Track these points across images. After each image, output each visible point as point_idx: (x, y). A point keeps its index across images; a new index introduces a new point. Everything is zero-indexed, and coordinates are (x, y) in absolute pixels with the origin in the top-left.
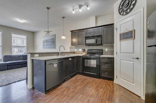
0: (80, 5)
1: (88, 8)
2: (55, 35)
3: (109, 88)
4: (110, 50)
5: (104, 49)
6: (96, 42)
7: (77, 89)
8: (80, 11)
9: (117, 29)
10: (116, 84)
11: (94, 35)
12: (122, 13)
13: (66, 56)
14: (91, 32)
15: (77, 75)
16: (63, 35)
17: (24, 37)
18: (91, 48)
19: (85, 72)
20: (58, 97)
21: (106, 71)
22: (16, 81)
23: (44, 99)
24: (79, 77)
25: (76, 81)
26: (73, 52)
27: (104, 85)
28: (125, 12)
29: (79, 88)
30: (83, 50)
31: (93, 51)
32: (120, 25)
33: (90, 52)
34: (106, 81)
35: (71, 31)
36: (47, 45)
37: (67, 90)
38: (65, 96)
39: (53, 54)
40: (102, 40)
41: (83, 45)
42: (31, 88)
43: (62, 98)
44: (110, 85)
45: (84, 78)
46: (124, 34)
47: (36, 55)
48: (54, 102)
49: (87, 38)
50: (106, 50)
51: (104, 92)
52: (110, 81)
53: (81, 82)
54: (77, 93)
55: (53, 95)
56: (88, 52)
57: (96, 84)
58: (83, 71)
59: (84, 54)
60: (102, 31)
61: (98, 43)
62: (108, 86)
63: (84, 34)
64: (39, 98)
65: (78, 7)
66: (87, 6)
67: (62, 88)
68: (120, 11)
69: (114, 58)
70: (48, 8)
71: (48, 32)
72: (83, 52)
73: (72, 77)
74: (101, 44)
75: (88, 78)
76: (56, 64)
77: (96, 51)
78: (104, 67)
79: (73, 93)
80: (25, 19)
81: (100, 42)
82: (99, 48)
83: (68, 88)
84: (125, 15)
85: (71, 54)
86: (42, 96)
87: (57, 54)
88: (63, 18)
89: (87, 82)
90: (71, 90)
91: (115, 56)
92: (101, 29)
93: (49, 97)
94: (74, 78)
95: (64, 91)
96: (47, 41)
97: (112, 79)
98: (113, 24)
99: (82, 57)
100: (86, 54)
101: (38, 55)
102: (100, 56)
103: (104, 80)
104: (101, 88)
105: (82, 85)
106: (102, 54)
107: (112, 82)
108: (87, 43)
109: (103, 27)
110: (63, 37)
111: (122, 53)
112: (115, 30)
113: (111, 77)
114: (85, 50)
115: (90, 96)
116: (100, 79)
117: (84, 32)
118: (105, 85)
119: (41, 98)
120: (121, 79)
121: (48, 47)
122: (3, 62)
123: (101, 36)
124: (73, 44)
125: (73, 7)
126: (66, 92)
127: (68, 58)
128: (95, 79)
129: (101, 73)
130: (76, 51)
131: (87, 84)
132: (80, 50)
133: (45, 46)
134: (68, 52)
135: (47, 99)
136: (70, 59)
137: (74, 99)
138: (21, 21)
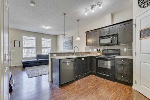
0: (92, 6)
1: (101, 7)
2: (73, 37)
3: (124, 93)
4: (129, 50)
5: (121, 49)
6: (112, 42)
7: (87, 88)
8: (93, 11)
9: (136, 25)
10: (134, 90)
11: (109, 35)
12: (142, 5)
13: (80, 56)
14: (106, 32)
15: (91, 76)
16: (78, 37)
17: (50, 40)
18: (107, 48)
19: (98, 73)
20: (69, 92)
21: (122, 74)
22: (42, 74)
23: (58, 91)
24: (93, 77)
25: (89, 81)
26: (88, 53)
27: (118, 89)
28: (146, 3)
29: (89, 87)
30: (97, 50)
31: (108, 51)
32: (140, 20)
33: (105, 52)
34: (122, 85)
35: (86, 32)
36: (66, 46)
37: (77, 88)
38: (75, 92)
39: (69, 54)
40: (119, 39)
41: (98, 45)
42: (51, 81)
43: (72, 94)
44: (127, 90)
45: (97, 79)
46: (145, 30)
47: (54, 55)
48: (65, 95)
49: (101, 38)
50: (125, 50)
51: (116, 96)
52: (127, 86)
53: (93, 82)
54: (86, 92)
55: (65, 90)
56: (103, 52)
57: (109, 87)
58: (97, 72)
59: (99, 54)
60: (119, 29)
61: (114, 43)
62: (123, 91)
63: (98, 34)
64: (54, 90)
65: (90, 7)
66: (100, 5)
67: (74, 85)
68: (140, 3)
69: (132, 59)
70: (64, 14)
71: (64, 35)
72: (98, 52)
73: (85, 76)
74: (118, 44)
75: (102, 79)
76: (69, 63)
77: (112, 51)
78: (120, 69)
79: (83, 91)
80: (49, 26)
81: (116, 42)
82: (116, 48)
83: (79, 86)
84: (147, 6)
85: (86, 54)
86: (57, 89)
87: (72, 54)
88: (78, 20)
89: (99, 83)
90: (82, 88)
91: (134, 57)
92: (117, 27)
93: (62, 91)
94: (87, 78)
95: (75, 88)
96: (66, 43)
97: (131, 84)
98: (131, 20)
99: (95, 57)
100: (101, 55)
101: (56, 55)
102: (115, 57)
103: (119, 84)
104: (114, 91)
105: (94, 85)
106: (120, 55)
107: (129, 87)
108: (101, 43)
109: (119, 25)
110: (78, 39)
111: (142, 53)
112: (134, 26)
113: (128, 81)
114: (99, 50)
115: (99, 97)
116: (115, 81)
117: (99, 32)
118: (120, 89)
119: (56, 90)
120: (141, 85)
121: (67, 47)
122: (36, 60)
123: (117, 34)
124: (87, 44)
125: (86, 9)
126: (76, 89)
127: (81, 58)
128: (109, 81)
129: (117, 76)
130: (91, 51)
131: (99, 85)
132: (95, 50)
133: (65, 47)
134: (83, 53)
135: (60, 92)
136: (83, 59)
137: (82, 97)
138: (46, 28)
